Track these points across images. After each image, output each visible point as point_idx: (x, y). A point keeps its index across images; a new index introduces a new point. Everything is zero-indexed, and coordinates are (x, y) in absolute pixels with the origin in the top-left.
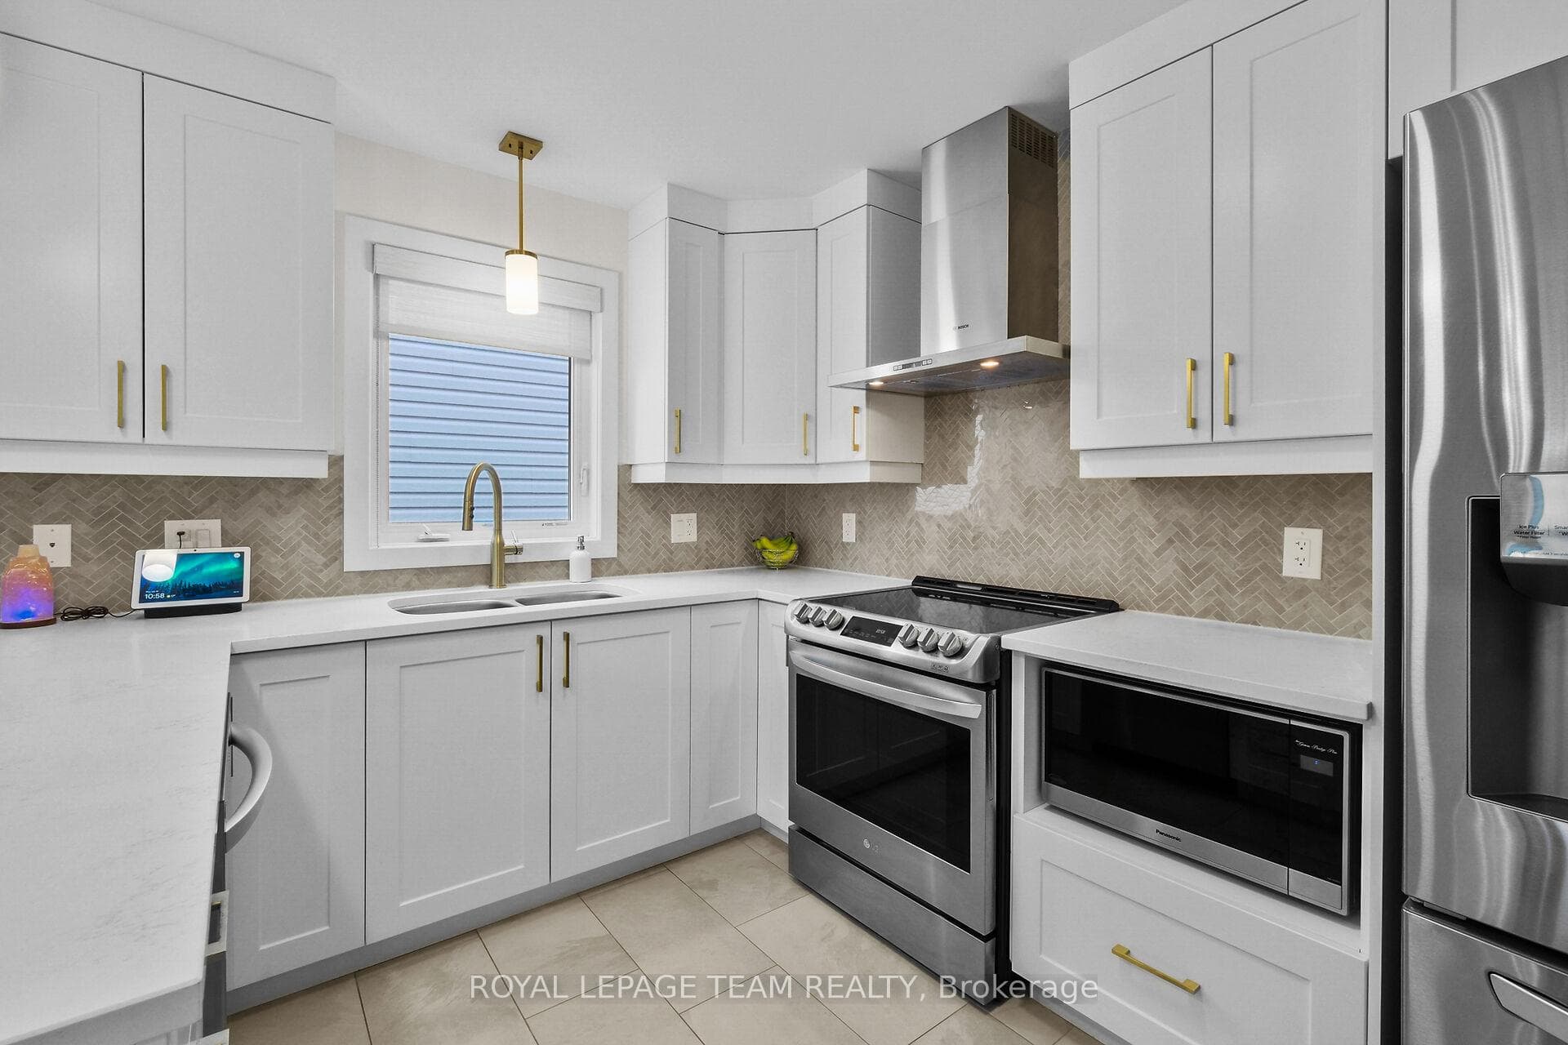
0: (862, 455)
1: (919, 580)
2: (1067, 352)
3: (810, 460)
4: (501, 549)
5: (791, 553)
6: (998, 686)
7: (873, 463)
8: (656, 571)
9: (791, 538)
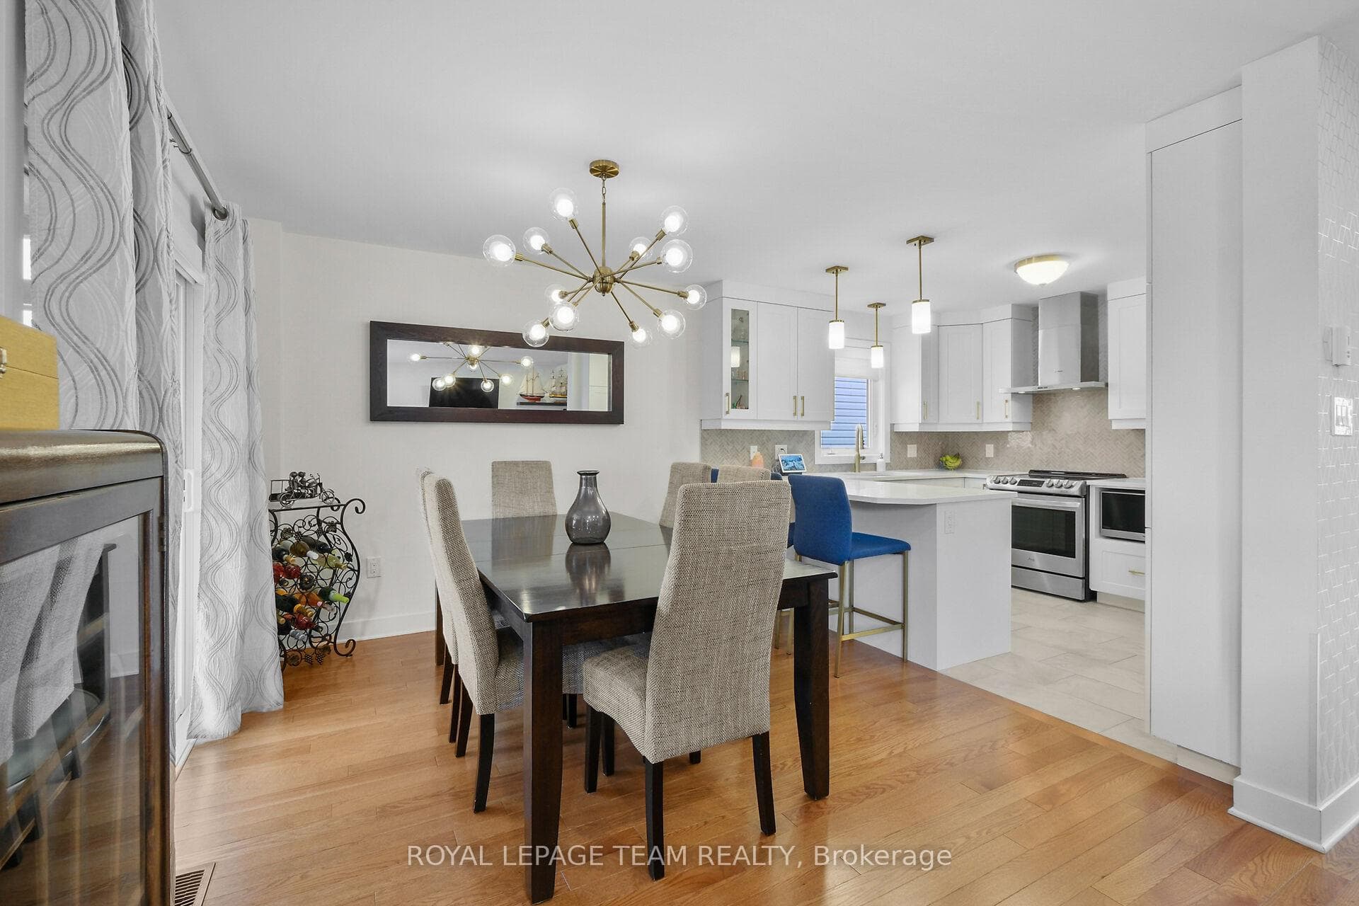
0: (1009, 420)
1: (1031, 471)
2: (1107, 385)
3: (980, 421)
4: (860, 458)
5: (958, 463)
6: (1085, 497)
7: (1013, 423)
8: (902, 469)
9: (957, 456)
